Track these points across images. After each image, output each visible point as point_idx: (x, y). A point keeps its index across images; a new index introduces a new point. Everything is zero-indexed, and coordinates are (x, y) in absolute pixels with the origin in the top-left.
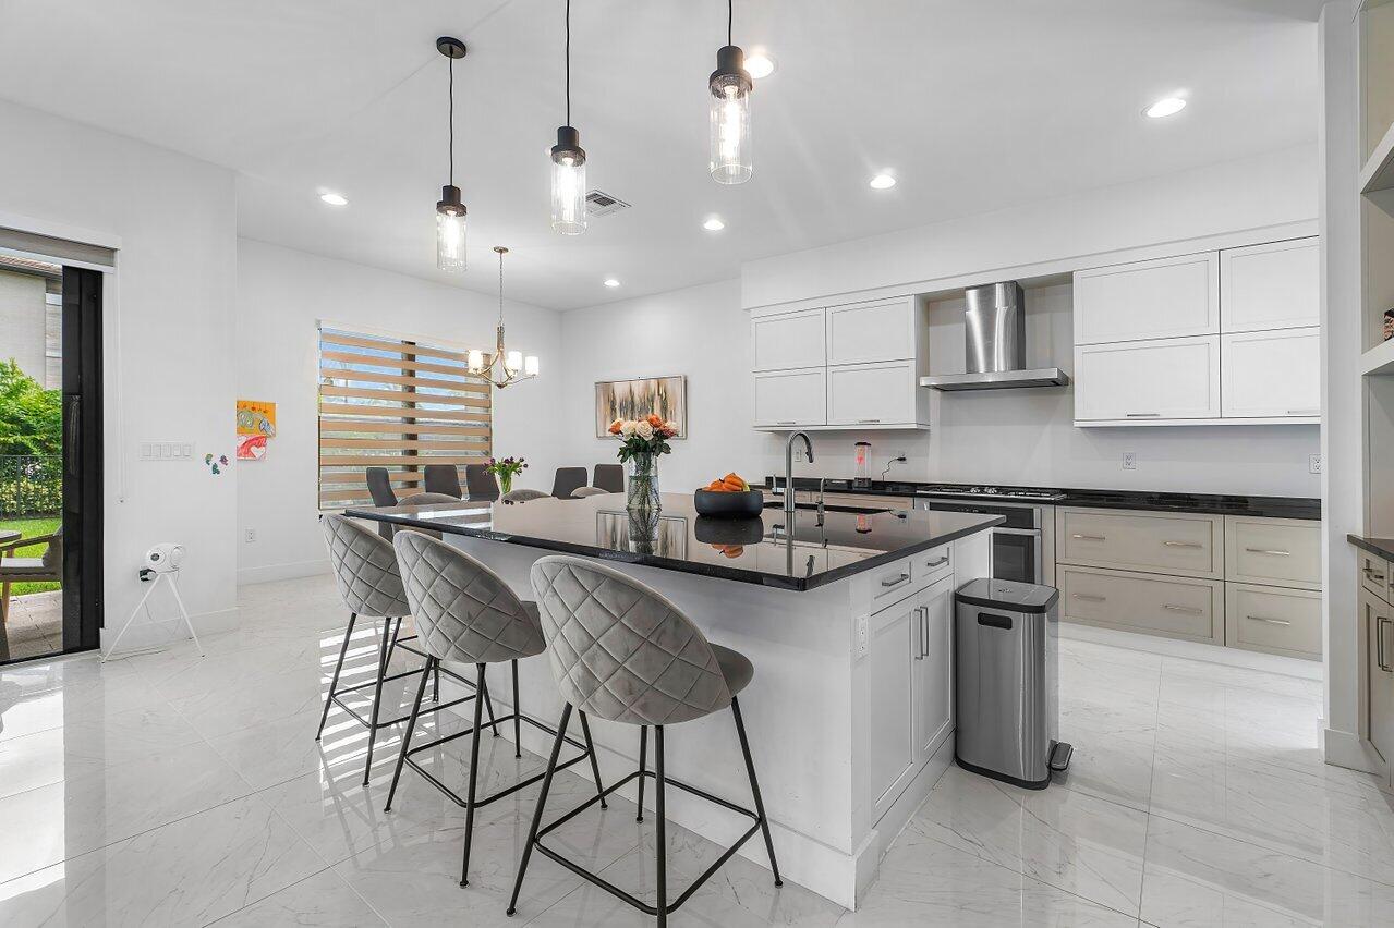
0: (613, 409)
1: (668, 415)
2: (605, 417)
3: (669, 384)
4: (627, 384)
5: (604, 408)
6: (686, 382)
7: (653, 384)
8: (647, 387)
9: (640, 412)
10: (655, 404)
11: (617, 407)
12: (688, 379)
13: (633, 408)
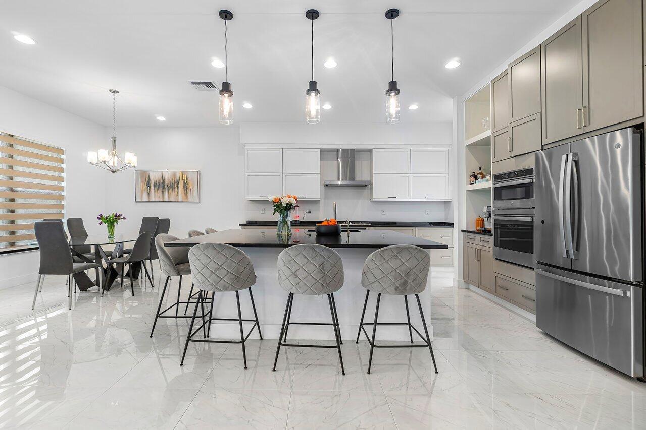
0: (149, 186)
1: (189, 191)
2: (142, 191)
3: (190, 175)
4: (160, 173)
5: (142, 186)
6: (200, 174)
7: (179, 175)
8: (174, 175)
9: (169, 188)
10: (180, 185)
11: (152, 185)
12: (202, 173)
13: (164, 186)
